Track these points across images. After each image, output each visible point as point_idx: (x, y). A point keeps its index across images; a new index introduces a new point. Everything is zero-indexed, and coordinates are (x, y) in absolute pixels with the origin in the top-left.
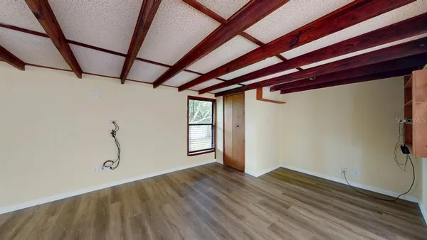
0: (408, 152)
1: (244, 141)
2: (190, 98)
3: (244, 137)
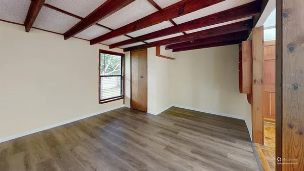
1: (147, 89)
2: (102, 51)
3: (146, 85)
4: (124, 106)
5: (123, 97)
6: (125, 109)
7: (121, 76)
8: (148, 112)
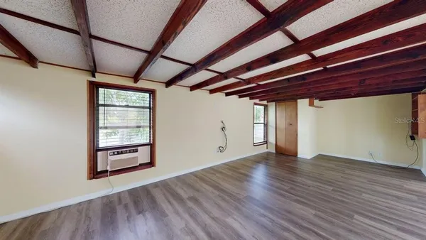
0: (414, 139)
1: (297, 135)
2: (255, 104)
3: (296, 131)
4: (267, 150)
5: (266, 142)
6: (268, 154)
7: (264, 123)
8: (299, 156)
